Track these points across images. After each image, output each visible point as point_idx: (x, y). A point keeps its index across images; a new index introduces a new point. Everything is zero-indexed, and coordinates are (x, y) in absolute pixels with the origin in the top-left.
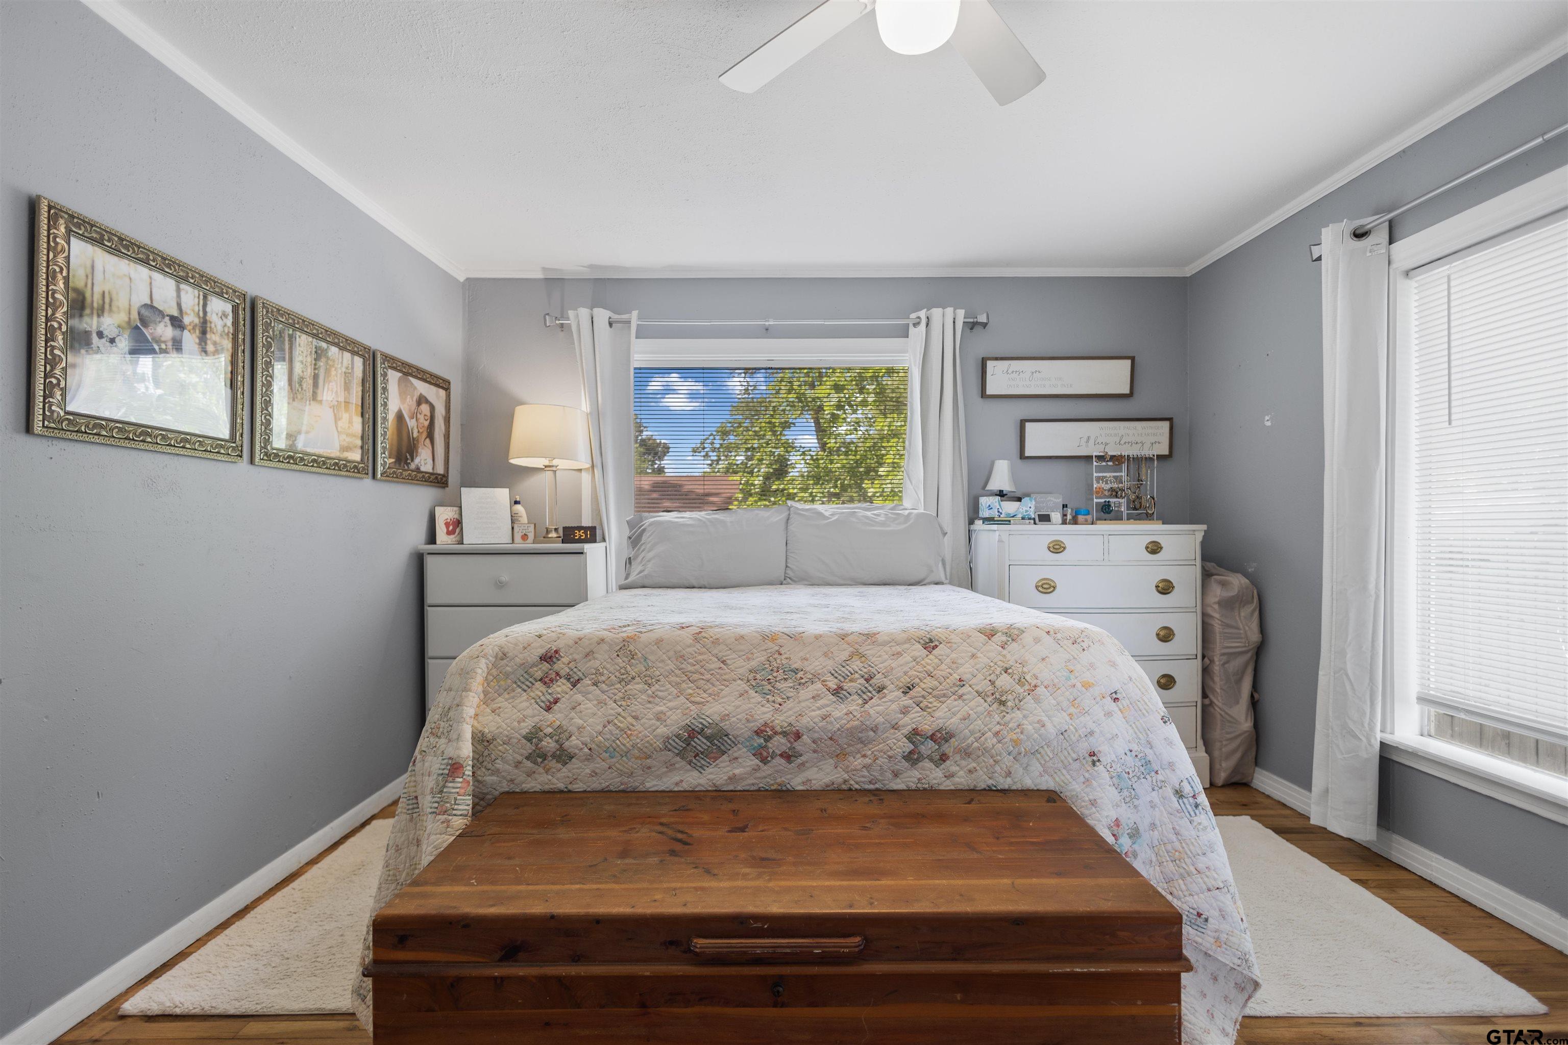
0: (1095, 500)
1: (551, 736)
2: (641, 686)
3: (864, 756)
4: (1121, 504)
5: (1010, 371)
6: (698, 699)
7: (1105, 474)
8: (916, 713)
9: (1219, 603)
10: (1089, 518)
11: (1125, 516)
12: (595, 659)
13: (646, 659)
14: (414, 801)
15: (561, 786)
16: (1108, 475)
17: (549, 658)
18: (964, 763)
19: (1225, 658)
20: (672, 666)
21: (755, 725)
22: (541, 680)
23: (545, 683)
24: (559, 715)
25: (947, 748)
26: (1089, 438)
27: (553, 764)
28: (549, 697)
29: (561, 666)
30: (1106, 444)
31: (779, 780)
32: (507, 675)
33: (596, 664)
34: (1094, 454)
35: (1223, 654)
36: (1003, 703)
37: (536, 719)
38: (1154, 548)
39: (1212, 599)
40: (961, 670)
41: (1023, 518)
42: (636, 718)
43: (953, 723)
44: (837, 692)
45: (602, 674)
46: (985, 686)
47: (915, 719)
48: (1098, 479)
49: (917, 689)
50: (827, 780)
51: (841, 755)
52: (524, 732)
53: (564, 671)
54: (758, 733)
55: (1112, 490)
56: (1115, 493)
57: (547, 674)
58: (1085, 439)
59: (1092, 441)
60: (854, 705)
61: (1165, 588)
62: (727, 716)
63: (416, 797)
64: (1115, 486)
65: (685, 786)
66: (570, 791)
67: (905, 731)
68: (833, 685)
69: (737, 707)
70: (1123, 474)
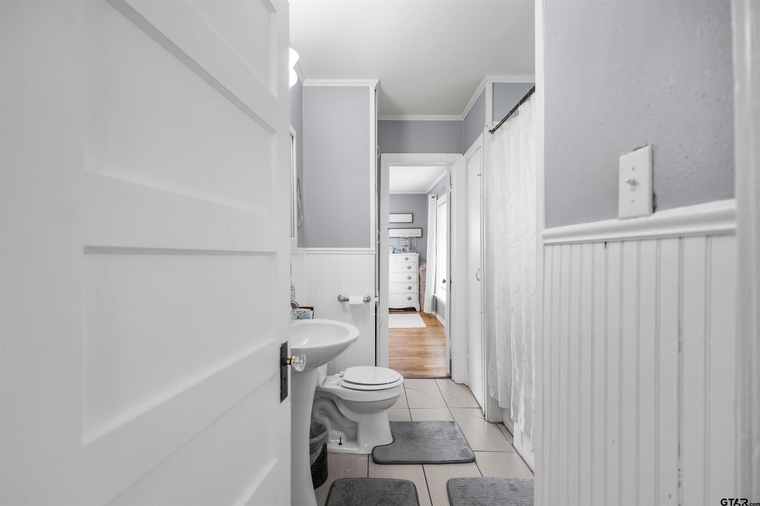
0: (402, 248)
4: (407, 249)
7: (403, 242)
9: (421, 271)
11: (408, 251)
16: (404, 242)
19: (423, 283)
26: (402, 233)
30: (406, 234)
34: (401, 237)
35: (422, 282)
38: (407, 259)
39: (420, 270)
48: (402, 243)
55: (405, 245)
56: (405, 246)
59: (403, 234)
61: (409, 268)
64: (406, 244)
70: (408, 242)
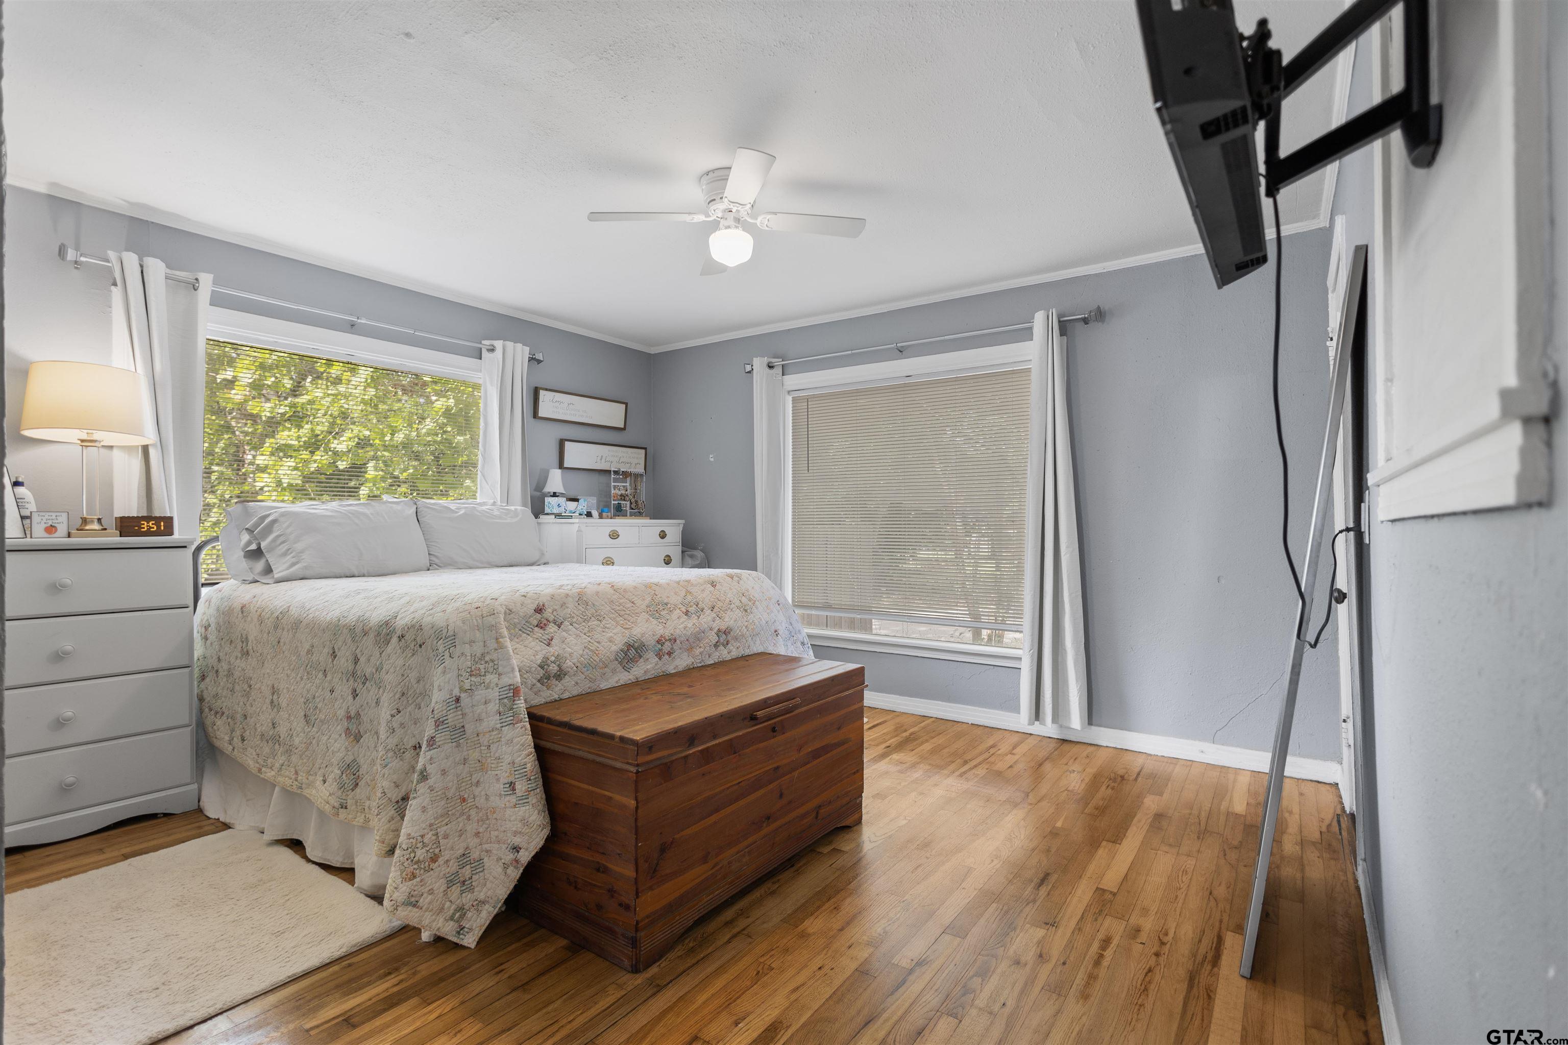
0: (613, 502)
1: (554, 662)
2: (596, 622)
3: (700, 647)
4: (626, 505)
5: (554, 401)
6: (628, 626)
7: (618, 484)
8: (718, 621)
10: (609, 514)
11: (629, 513)
12: (567, 608)
13: (594, 605)
14: (462, 730)
15: (556, 697)
17: (539, 610)
18: (735, 644)
20: (609, 608)
21: (656, 638)
22: (537, 626)
23: (542, 628)
24: (556, 648)
25: (729, 638)
26: (602, 457)
27: (554, 681)
28: (547, 636)
29: (548, 614)
30: (612, 462)
31: (663, 670)
32: (515, 625)
33: (569, 611)
34: (609, 469)
36: (746, 611)
37: (544, 652)
38: (663, 535)
40: (728, 596)
41: (580, 514)
42: (598, 642)
43: (732, 623)
44: (687, 613)
45: (573, 617)
46: (738, 603)
47: (718, 624)
48: (615, 487)
49: (716, 608)
50: (685, 664)
51: (690, 649)
52: (539, 662)
53: (551, 618)
54: (658, 642)
55: (622, 495)
56: (623, 497)
57: (540, 622)
58: (599, 458)
59: (604, 460)
60: (694, 619)
61: (668, 561)
62: (643, 635)
63: (463, 727)
64: (623, 492)
65: (622, 682)
66: (561, 700)
67: (715, 631)
68: (684, 609)
69: (648, 628)
70: (628, 484)
